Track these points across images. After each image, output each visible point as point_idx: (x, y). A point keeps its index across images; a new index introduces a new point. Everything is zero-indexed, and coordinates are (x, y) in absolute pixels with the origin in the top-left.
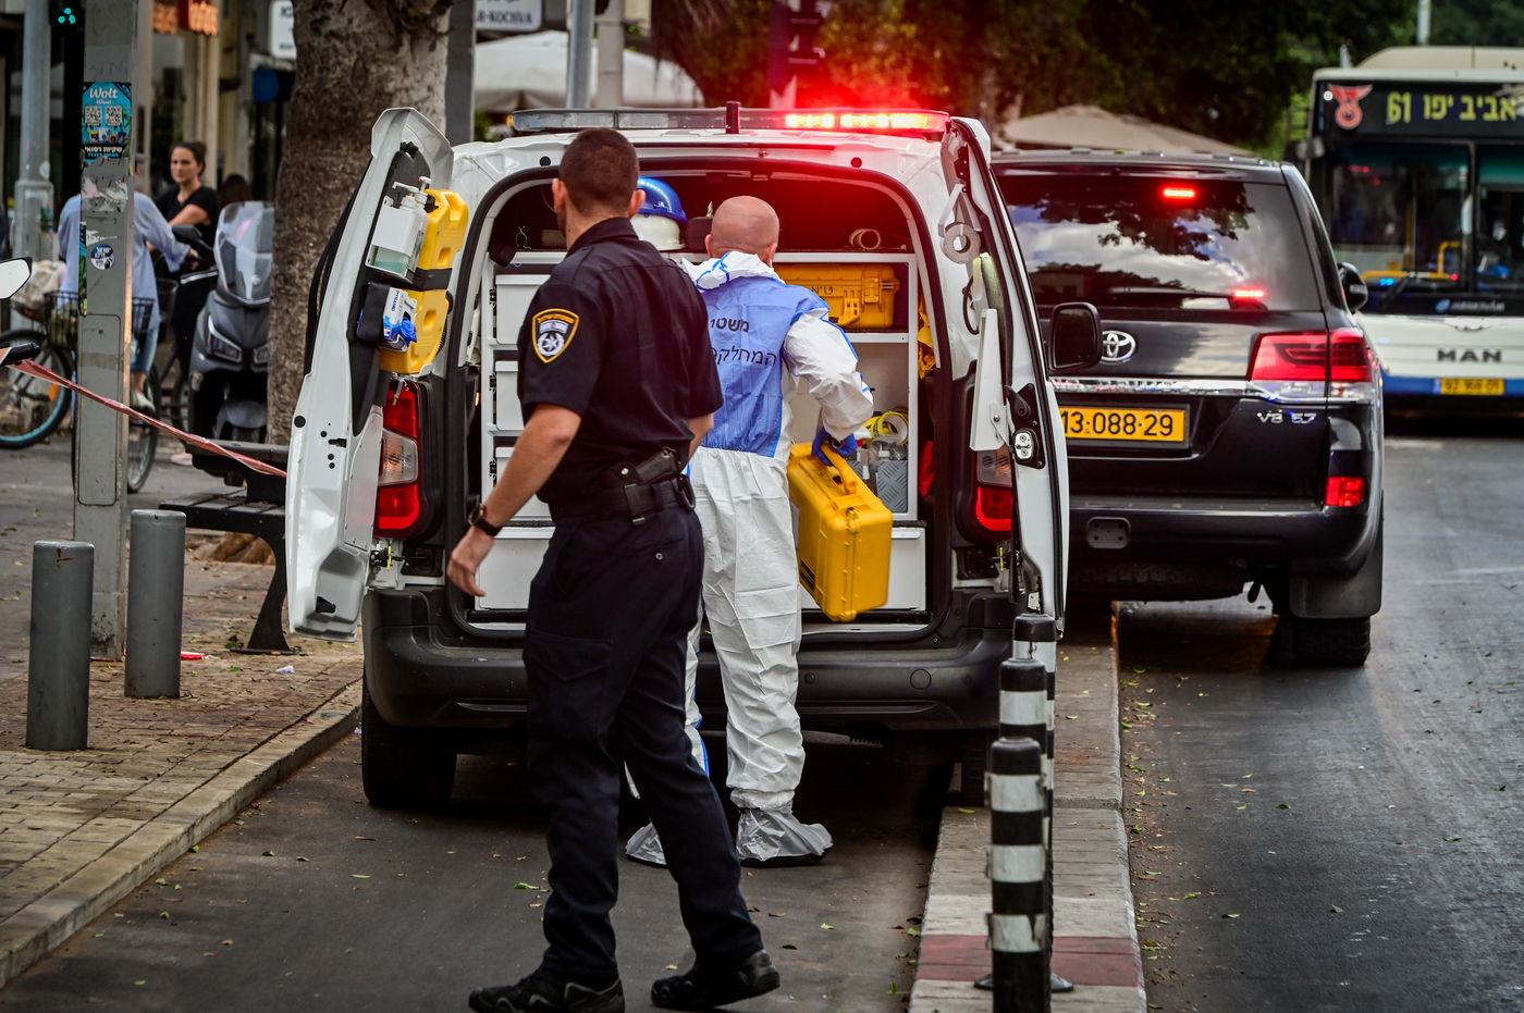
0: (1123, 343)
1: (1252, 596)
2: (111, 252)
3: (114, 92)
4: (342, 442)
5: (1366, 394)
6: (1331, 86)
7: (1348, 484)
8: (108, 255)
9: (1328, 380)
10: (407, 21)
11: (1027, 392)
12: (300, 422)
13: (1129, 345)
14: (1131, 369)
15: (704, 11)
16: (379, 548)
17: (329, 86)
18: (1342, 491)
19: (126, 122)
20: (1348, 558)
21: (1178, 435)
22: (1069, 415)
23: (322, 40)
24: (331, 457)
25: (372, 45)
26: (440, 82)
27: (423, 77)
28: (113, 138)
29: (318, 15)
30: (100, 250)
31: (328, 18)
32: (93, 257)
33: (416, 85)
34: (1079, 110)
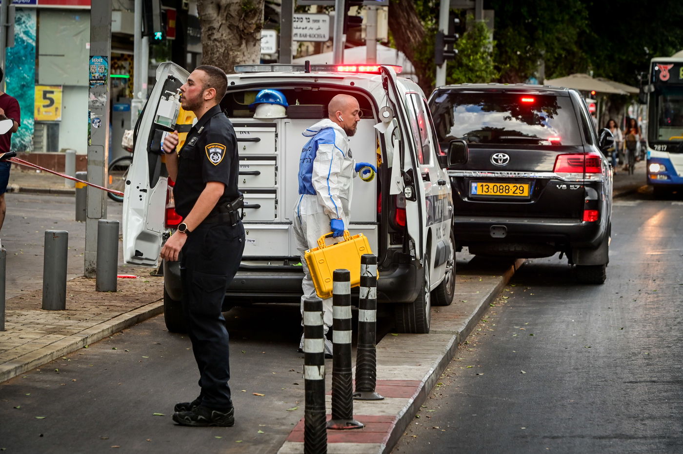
0: (505, 158)
1: (561, 257)
2: (100, 121)
3: (101, 60)
4: (145, 191)
5: (600, 178)
6: (658, 64)
7: (592, 213)
8: (99, 122)
9: (584, 172)
10: (244, 35)
11: (410, 172)
12: (129, 183)
13: (507, 159)
14: (508, 168)
15: (415, 35)
16: (167, 232)
17: (214, 60)
18: (590, 216)
19: (106, 71)
20: (593, 241)
21: (526, 193)
22: (484, 185)
23: (211, 42)
24: (141, 196)
25: (231, 44)
26: (258, 58)
27: (251, 56)
28: (101, 77)
29: (210, 32)
30: (96, 120)
31: (214, 34)
32: (93, 123)
33: (248, 59)
34: (579, 75)
